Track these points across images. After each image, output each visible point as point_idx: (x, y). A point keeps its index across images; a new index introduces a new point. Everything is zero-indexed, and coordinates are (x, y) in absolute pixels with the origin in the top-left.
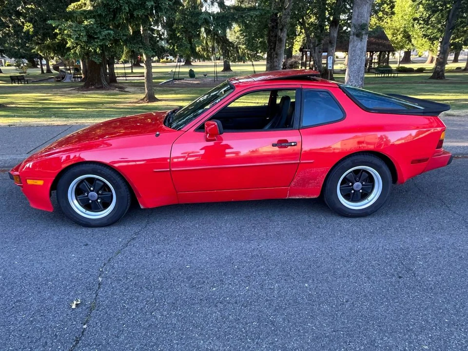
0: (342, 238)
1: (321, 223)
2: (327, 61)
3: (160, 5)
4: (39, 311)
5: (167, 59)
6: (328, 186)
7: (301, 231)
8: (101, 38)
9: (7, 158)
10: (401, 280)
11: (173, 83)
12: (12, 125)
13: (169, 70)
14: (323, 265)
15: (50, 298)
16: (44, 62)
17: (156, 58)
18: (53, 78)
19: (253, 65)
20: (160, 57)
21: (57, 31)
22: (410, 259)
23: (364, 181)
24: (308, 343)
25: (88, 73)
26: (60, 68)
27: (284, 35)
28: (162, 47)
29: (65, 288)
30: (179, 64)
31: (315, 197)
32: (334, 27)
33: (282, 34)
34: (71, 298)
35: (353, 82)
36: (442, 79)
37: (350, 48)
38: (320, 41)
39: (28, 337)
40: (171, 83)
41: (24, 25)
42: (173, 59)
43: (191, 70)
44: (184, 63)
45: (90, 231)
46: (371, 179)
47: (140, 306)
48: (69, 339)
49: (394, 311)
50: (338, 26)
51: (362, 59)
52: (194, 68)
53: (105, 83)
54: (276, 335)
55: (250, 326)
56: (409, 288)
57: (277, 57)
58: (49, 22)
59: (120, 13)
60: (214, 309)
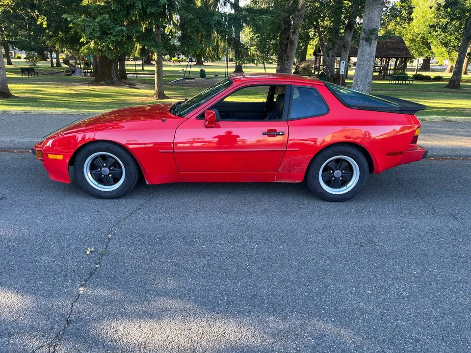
0: (319, 216)
1: (303, 204)
2: (340, 66)
3: (173, 3)
4: (59, 254)
5: (178, 58)
6: (311, 171)
7: (284, 210)
8: (114, 34)
9: (25, 140)
10: (362, 248)
11: (183, 82)
12: (27, 113)
13: (180, 69)
14: (298, 234)
15: (68, 246)
16: (54, 55)
17: (167, 57)
18: (63, 71)
19: (265, 68)
20: (172, 55)
21: (71, 25)
22: (374, 234)
23: (343, 169)
24: (275, 285)
25: (98, 68)
26: (70, 62)
27: (296, 38)
28: (174, 45)
29: (81, 241)
30: (190, 63)
31: (299, 181)
32: (349, 31)
33: (294, 37)
34: (86, 247)
35: (360, 86)
36: (457, 88)
37: (359, 53)
38: (334, 45)
39: (52, 271)
40: (181, 81)
41: (38, 18)
42: (185, 58)
43: (202, 69)
44: (195, 63)
45: (101, 201)
46: (350, 168)
47: (142, 254)
48: (85, 273)
49: (350, 268)
50: (353, 30)
51: (370, 64)
52: (205, 68)
53: (116, 79)
54: (250, 278)
55: (230, 271)
56: (368, 253)
57: (287, 60)
58: (64, 16)
59: (133, 9)
60: (202, 259)
